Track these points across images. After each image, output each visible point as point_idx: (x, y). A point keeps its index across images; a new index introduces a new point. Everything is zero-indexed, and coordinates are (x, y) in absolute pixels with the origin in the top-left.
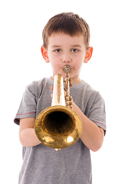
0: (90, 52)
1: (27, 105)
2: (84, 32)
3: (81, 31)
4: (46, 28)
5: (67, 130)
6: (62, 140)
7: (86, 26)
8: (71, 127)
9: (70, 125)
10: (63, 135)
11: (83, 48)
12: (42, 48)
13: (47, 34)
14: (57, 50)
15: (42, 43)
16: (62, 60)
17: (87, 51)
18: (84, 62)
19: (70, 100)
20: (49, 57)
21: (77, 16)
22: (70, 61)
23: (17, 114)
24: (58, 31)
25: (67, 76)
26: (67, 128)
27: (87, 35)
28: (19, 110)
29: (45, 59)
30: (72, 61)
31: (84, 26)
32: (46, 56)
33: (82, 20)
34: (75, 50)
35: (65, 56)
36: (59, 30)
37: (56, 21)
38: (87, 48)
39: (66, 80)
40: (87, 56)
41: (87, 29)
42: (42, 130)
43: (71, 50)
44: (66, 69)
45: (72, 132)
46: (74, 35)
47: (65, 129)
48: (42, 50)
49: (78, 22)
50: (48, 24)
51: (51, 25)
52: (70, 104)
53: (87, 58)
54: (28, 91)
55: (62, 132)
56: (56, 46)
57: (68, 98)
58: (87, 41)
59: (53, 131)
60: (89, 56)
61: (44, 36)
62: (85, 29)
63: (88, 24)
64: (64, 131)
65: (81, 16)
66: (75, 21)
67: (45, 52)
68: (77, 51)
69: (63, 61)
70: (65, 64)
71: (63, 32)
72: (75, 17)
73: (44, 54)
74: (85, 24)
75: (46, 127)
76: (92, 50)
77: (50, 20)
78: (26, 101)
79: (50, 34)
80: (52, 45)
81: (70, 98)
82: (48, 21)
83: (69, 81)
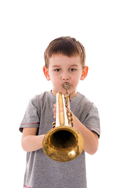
0: (85, 70)
1: (30, 117)
2: (81, 53)
3: (78, 52)
4: (47, 50)
5: (70, 145)
6: (67, 154)
7: (82, 48)
8: (74, 143)
9: (74, 142)
10: (67, 150)
11: (80, 67)
12: (44, 68)
13: (48, 56)
14: (57, 70)
15: (44, 64)
16: (61, 78)
17: (83, 70)
18: (81, 79)
19: (71, 116)
20: (50, 75)
21: (74, 40)
22: (69, 78)
23: (21, 124)
24: (57, 53)
25: (67, 93)
26: (70, 144)
27: (83, 55)
28: (23, 120)
29: (47, 77)
30: (70, 78)
31: (80, 48)
32: (48, 74)
33: (79, 43)
34: (72, 70)
35: (64, 75)
36: (58, 51)
37: (56, 44)
38: (83, 68)
39: (66, 97)
40: (84, 74)
41: (83, 51)
42: (49, 147)
43: (69, 70)
44: (65, 86)
45: (75, 147)
46: (71, 56)
47: (68, 145)
48: (44, 70)
49: (75, 44)
50: (49, 47)
51: (51, 48)
52: (72, 120)
53: (84, 76)
54: (31, 104)
55: (66, 147)
56: (56, 66)
57: (69, 114)
58: (83, 61)
59: (59, 147)
60: (85, 74)
61: (46, 57)
62: (81, 51)
63: (84, 46)
64: (68, 147)
65: (77, 39)
66: (72, 44)
67: (47, 71)
68: (74, 70)
69: (63, 78)
70: (64, 81)
71: (61, 54)
72: (73, 41)
73: (46, 73)
74: (81, 46)
75: (52, 143)
76: (87, 69)
77: (50, 43)
78: (29, 113)
79: (50, 56)
80: (53, 65)
81: (71, 114)
82: (49, 44)
83: (69, 97)
